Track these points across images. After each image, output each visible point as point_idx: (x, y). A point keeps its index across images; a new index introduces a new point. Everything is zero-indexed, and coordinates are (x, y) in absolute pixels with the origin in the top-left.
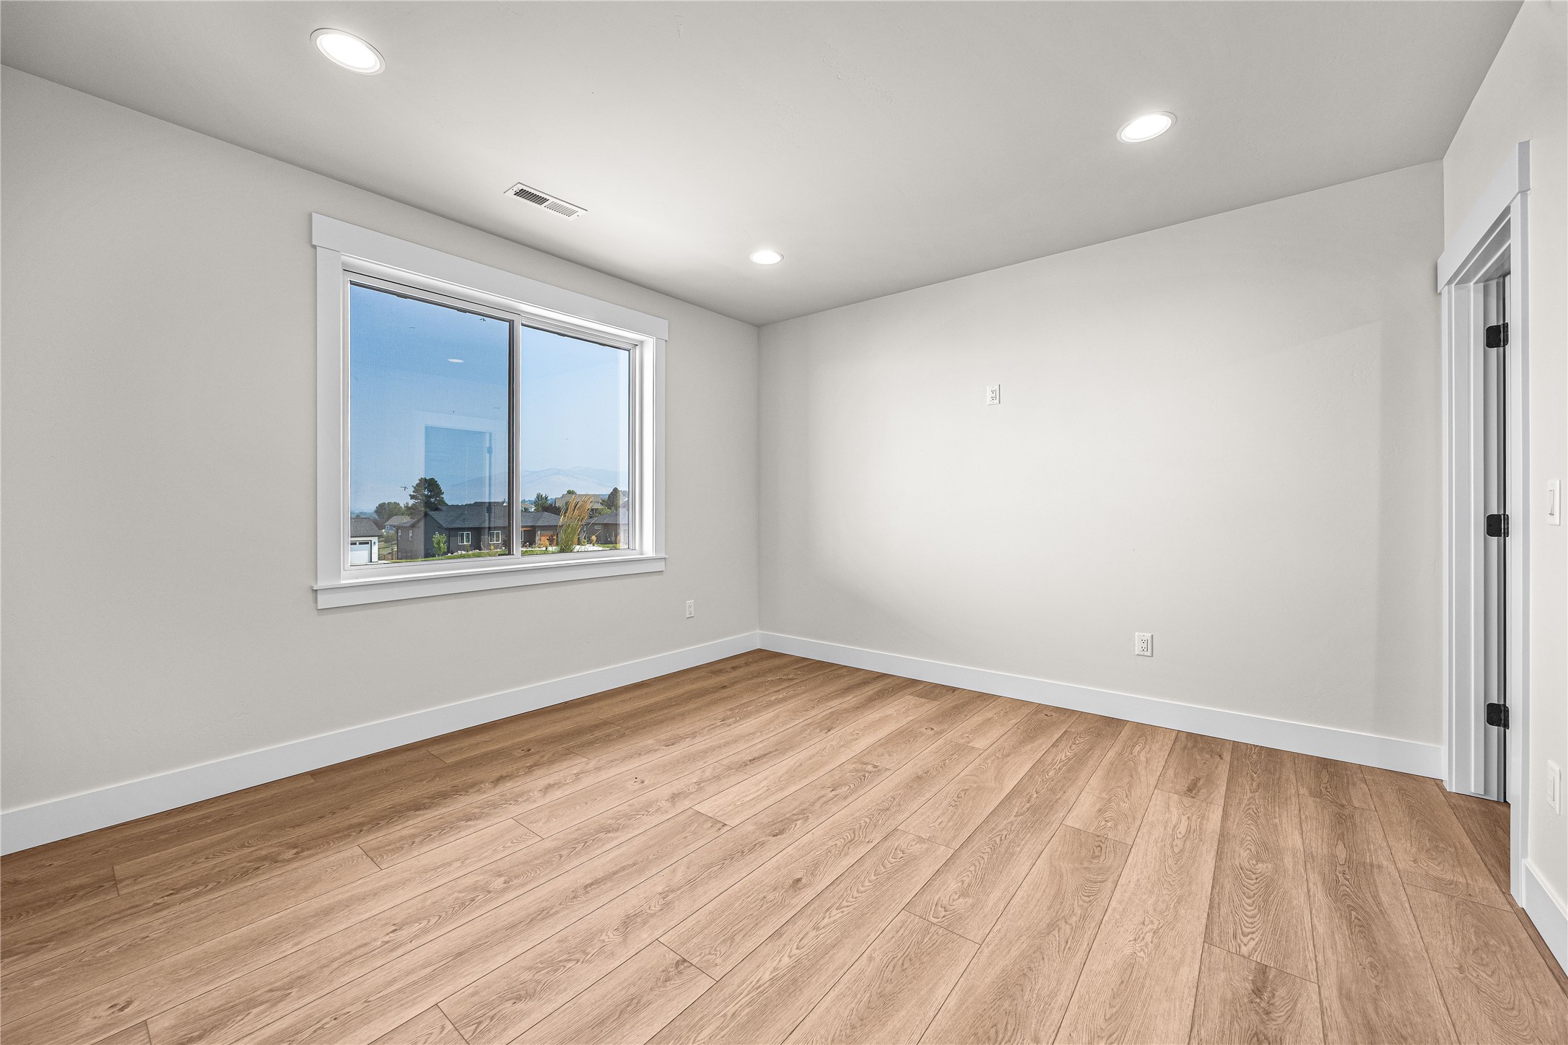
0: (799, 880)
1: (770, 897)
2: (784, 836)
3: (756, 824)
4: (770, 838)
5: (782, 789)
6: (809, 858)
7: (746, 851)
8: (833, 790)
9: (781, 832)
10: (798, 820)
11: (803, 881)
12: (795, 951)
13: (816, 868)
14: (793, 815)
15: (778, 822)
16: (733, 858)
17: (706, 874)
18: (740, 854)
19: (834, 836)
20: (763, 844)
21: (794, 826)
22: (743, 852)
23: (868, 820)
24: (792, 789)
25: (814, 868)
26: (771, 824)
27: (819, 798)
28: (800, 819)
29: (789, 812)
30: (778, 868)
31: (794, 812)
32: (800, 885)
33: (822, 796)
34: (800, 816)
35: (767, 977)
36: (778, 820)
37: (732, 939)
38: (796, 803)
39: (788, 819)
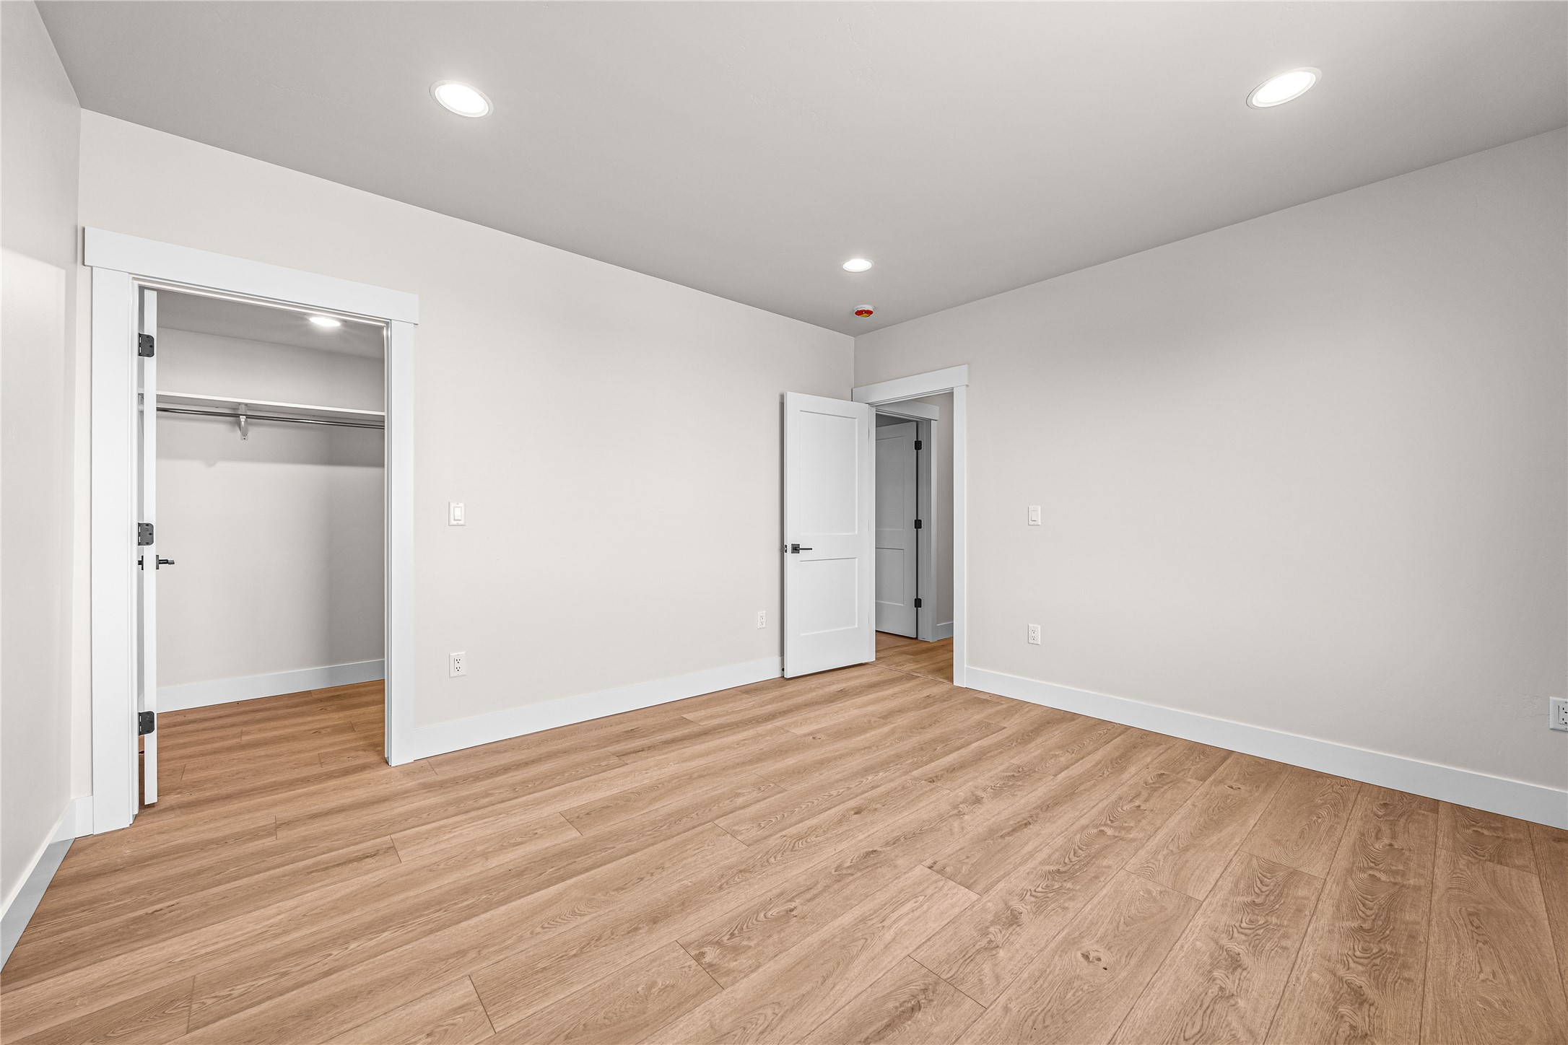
0: (856, 813)
1: (879, 806)
2: (866, 850)
3: (895, 867)
4: (879, 849)
5: (863, 920)
6: (845, 828)
7: (902, 839)
8: (792, 910)
9: (868, 854)
10: (849, 867)
11: (853, 812)
12: (865, 781)
13: (840, 820)
14: (853, 875)
15: (871, 866)
16: (914, 834)
17: (933, 825)
18: (908, 837)
19: (814, 845)
20: (887, 844)
21: (854, 861)
22: (905, 838)
23: (772, 860)
24: (847, 919)
25: (841, 821)
26: (878, 865)
27: (815, 896)
28: (845, 868)
29: (857, 879)
30: (873, 823)
31: (851, 878)
32: (856, 810)
33: (809, 900)
34: (845, 872)
35: (881, 774)
36: (870, 869)
37: (903, 788)
38: (847, 892)
39: (860, 870)
